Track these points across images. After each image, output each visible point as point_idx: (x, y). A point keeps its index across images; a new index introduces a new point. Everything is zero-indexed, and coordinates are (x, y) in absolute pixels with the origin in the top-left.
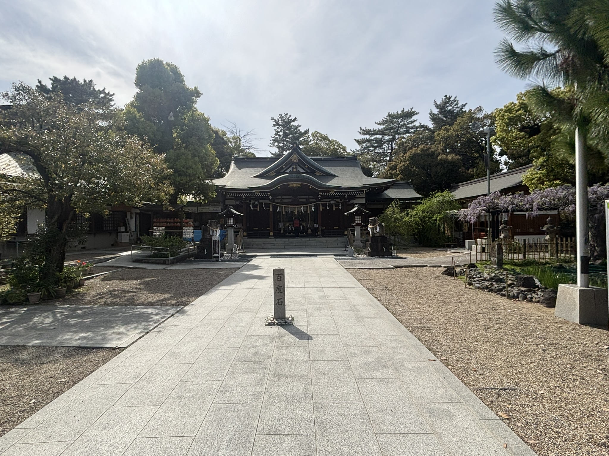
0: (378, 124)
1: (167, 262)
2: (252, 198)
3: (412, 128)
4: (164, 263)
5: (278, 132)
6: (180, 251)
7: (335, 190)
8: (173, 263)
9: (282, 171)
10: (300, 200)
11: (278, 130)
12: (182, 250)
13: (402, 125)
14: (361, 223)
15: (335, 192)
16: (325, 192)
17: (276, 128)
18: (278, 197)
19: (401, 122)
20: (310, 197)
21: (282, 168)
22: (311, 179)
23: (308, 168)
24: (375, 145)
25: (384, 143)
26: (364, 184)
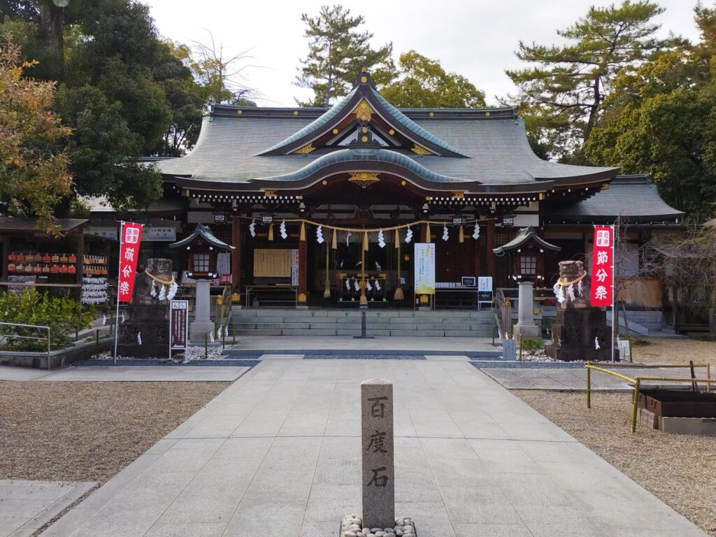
0: (564, 35)
1: (43, 363)
2: (254, 207)
3: (649, 46)
4: (35, 365)
5: (316, 50)
6: (74, 335)
7: (467, 192)
8: (56, 365)
9: (330, 143)
10: (376, 216)
11: (317, 45)
12: (80, 333)
13: (623, 37)
14: (536, 275)
15: (466, 196)
16: (440, 195)
17: (312, 39)
18: (321, 207)
19: (620, 31)
20: (402, 207)
21: (331, 135)
22: (405, 163)
23: (397, 135)
24: (556, 85)
25: (578, 81)
26: (537, 179)
